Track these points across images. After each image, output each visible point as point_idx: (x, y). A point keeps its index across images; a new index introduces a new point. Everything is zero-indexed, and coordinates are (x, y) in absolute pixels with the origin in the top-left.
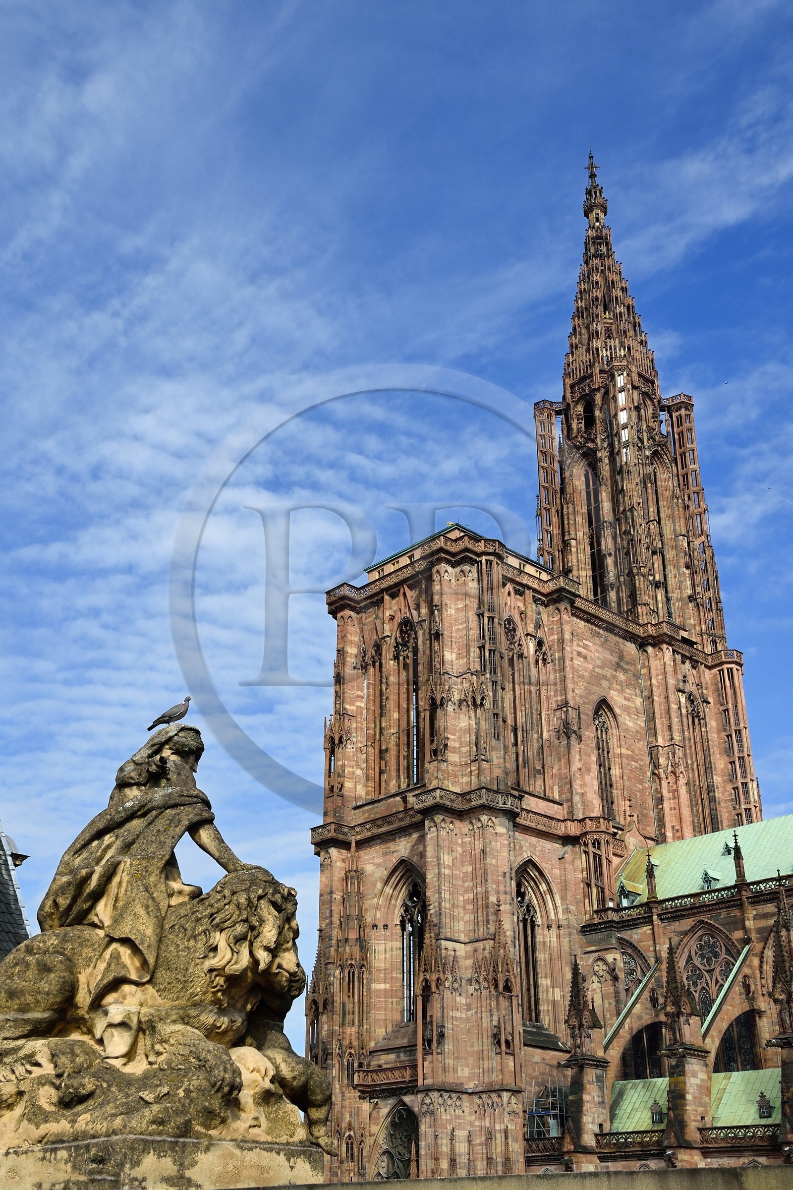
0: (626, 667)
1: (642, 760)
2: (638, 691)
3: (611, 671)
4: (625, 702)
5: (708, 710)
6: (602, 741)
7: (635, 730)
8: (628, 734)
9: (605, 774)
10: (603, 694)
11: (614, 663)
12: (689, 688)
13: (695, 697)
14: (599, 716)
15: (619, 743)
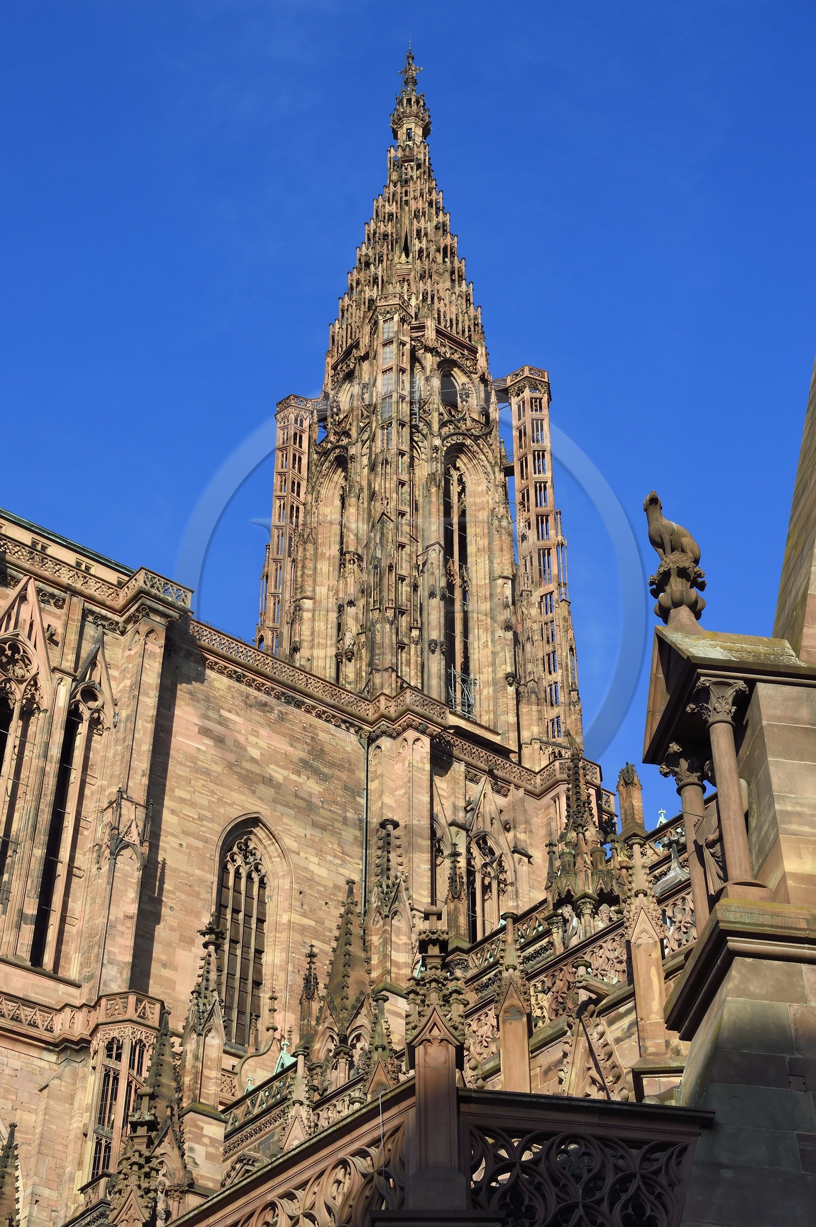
0: (326, 770)
3: (285, 773)
5: (524, 868)
6: (249, 896)
7: (331, 885)
8: (310, 887)
9: (245, 959)
10: (255, 809)
11: (295, 760)
12: (481, 825)
13: (497, 843)
14: (247, 853)
15: (287, 904)
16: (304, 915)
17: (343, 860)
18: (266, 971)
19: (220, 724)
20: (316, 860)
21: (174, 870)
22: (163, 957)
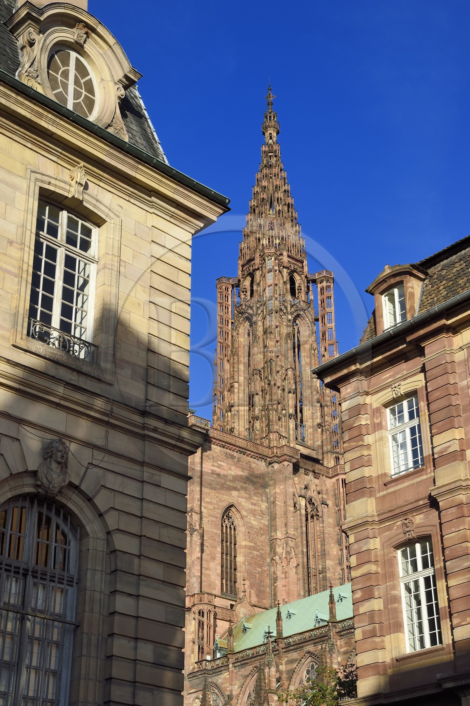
0: (255, 480)
1: (263, 550)
2: (264, 498)
3: (241, 484)
4: (253, 507)
5: (325, 510)
6: (231, 536)
7: (258, 528)
8: (252, 530)
9: (231, 561)
10: (232, 501)
11: (244, 478)
12: (310, 494)
13: (316, 501)
14: (229, 517)
15: (244, 537)
16: (250, 542)
17: (262, 517)
18: (238, 564)
19: (218, 467)
20: (253, 518)
21: (207, 531)
22: (206, 566)
